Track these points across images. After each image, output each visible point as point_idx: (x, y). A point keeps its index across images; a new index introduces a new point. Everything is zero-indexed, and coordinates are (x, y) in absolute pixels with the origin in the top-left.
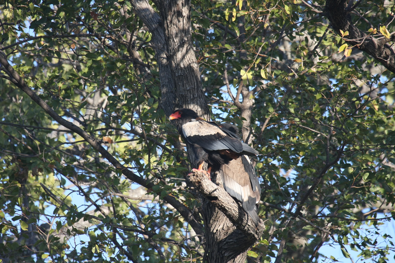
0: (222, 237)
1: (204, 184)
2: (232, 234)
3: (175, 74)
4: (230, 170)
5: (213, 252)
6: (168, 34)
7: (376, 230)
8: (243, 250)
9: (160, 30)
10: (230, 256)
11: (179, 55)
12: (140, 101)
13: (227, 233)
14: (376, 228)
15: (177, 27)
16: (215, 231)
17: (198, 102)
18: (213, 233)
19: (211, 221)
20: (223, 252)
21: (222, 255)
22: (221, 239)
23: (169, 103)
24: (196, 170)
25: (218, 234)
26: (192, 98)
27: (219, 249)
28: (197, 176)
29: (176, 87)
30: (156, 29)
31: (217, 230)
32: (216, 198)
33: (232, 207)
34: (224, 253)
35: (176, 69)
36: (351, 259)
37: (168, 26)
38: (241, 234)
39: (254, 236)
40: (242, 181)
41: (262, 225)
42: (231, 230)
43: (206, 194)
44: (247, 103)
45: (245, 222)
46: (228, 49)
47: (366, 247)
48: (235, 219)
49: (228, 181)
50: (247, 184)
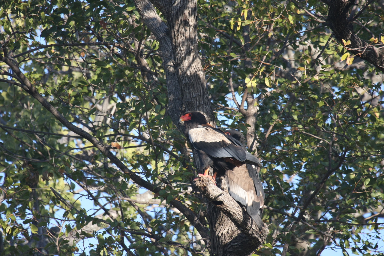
0: (227, 240)
1: (210, 189)
2: (236, 238)
3: (181, 82)
4: (235, 175)
5: (218, 255)
6: (175, 43)
7: (377, 234)
8: (247, 253)
9: (167, 39)
11: (186, 63)
12: (147, 108)
13: (232, 237)
14: (377, 232)
15: (184, 36)
16: (220, 235)
17: (204, 109)
18: (218, 237)
19: (217, 225)
22: (226, 242)
23: (176, 110)
24: (202, 175)
25: (223, 237)
26: (198, 105)
27: (225, 252)
28: (203, 181)
29: (182, 94)
30: (164, 38)
31: (222, 234)
32: (221, 203)
33: (237, 211)
35: (183, 76)
37: (175, 35)
38: (245, 238)
39: (258, 239)
40: (247, 187)
41: (266, 229)
42: (236, 234)
43: (211, 199)
44: (252, 110)
45: (250, 226)
46: (233, 58)
47: (367, 251)
48: (240, 223)
49: (233, 186)
50: (251, 189)
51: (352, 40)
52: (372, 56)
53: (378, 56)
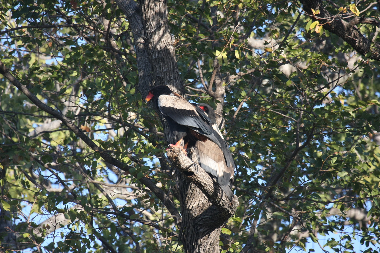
0: (198, 213)
1: (181, 160)
2: (207, 211)
3: (152, 57)
4: (205, 147)
5: (188, 228)
6: (146, 18)
7: (343, 215)
8: (218, 226)
9: (137, 16)
10: (205, 231)
11: (156, 38)
12: (117, 87)
13: (202, 210)
14: (343, 213)
15: (154, 11)
16: (190, 208)
17: (175, 83)
18: (189, 210)
19: (187, 199)
20: (198, 228)
21: (198, 230)
22: (196, 215)
23: (146, 86)
24: (174, 146)
25: (194, 210)
26: (168, 79)
27: (195, 225)
28: (174, 152)
29: (153, 70)
30: (133, 16)
31: (193, 207)
32: (192, 173)
33: (208, 182)
34: (200, 229)
35: (153, 52)
36: (319, 243)
37: (145, 10)
38: (216, 210)
39: (228, 211)
40: (217, 158)
41: (236, 201)
42: (206, 207)
43: (182, 169)
44: (220, 92)
45: (220, 197)
46: (202, 38)
47: (333, 232)
48: (210, 194)
49: (203, 158)
50: (221, 160)
51: (321, 9)
52: (340, 29)
53: (346, 28)
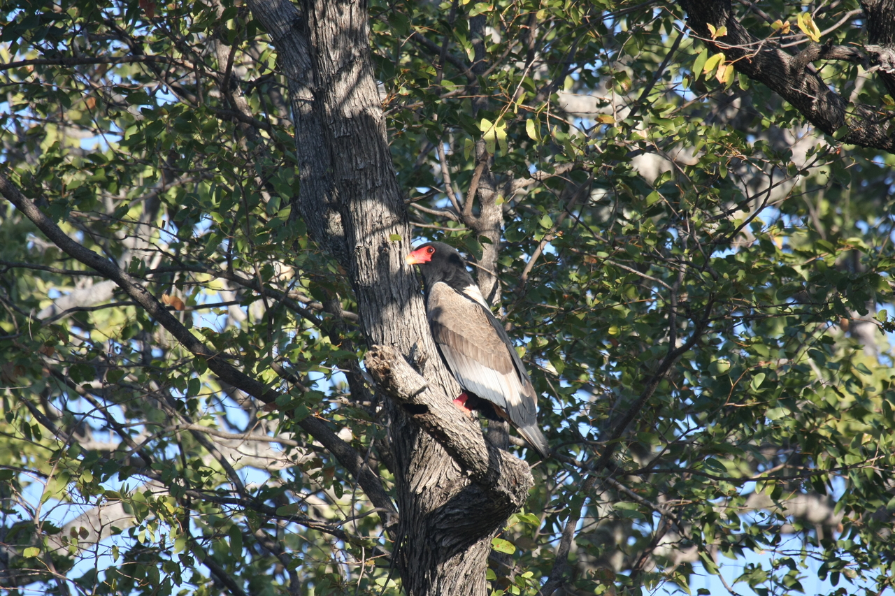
0: (436, 503)
1: (398, 376)
2: (458, 497)
3: (331, 134)
5: (414, 537)
6: (317, 43)
7: (779, 511)
8: (484, 534)
9: (296, 38)
10: (453, 546)
11: (341, 89)
12: (249, 204)
13: (447, 495)
14: (779, 505)
15: (336, 25)
16: (419, 490)
17: (384, 197)
18: (416, 495)
19: (412, 468)
20: (437, 539)
21: (436, 544)
22: (433, 508)
23: (317, 203)
25: (427, 496)
26: (369, 187)
27: (430, 531)
28: (382, 358)
29: (333, 164)
30: (288, 36)
31: (425, 488)
32: (424, 409)
33: (461, 431)
34: (441, 540)
35: (335, 121)
36: (720, 576)
37: (315, 23)
38: (479, 495)
39: (508, 499)
41: (526, 475)
42: (456, 489)
43: (401, 399)
44: (491, 218)
47: (755, 549)
48: (466, 458)
51: (730, 24)
52: (775, 71)
53: (788, 71)
